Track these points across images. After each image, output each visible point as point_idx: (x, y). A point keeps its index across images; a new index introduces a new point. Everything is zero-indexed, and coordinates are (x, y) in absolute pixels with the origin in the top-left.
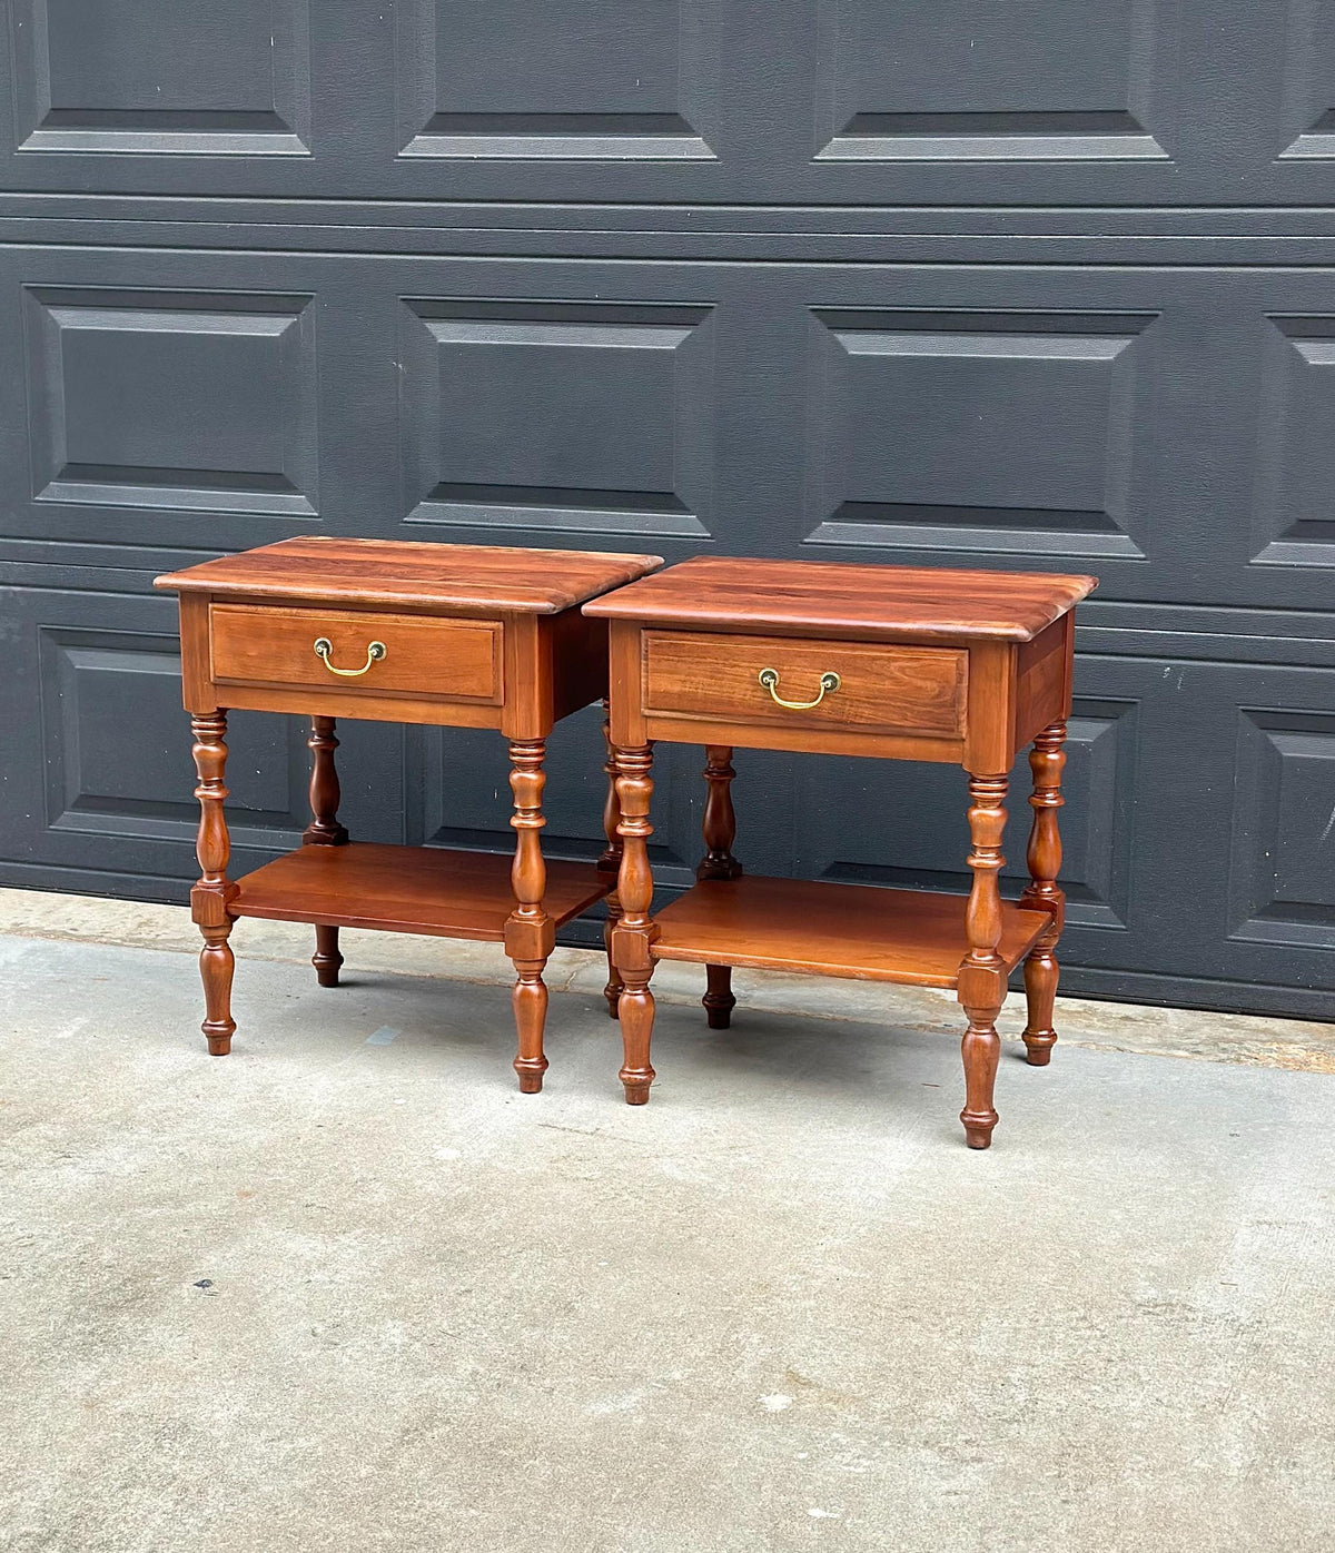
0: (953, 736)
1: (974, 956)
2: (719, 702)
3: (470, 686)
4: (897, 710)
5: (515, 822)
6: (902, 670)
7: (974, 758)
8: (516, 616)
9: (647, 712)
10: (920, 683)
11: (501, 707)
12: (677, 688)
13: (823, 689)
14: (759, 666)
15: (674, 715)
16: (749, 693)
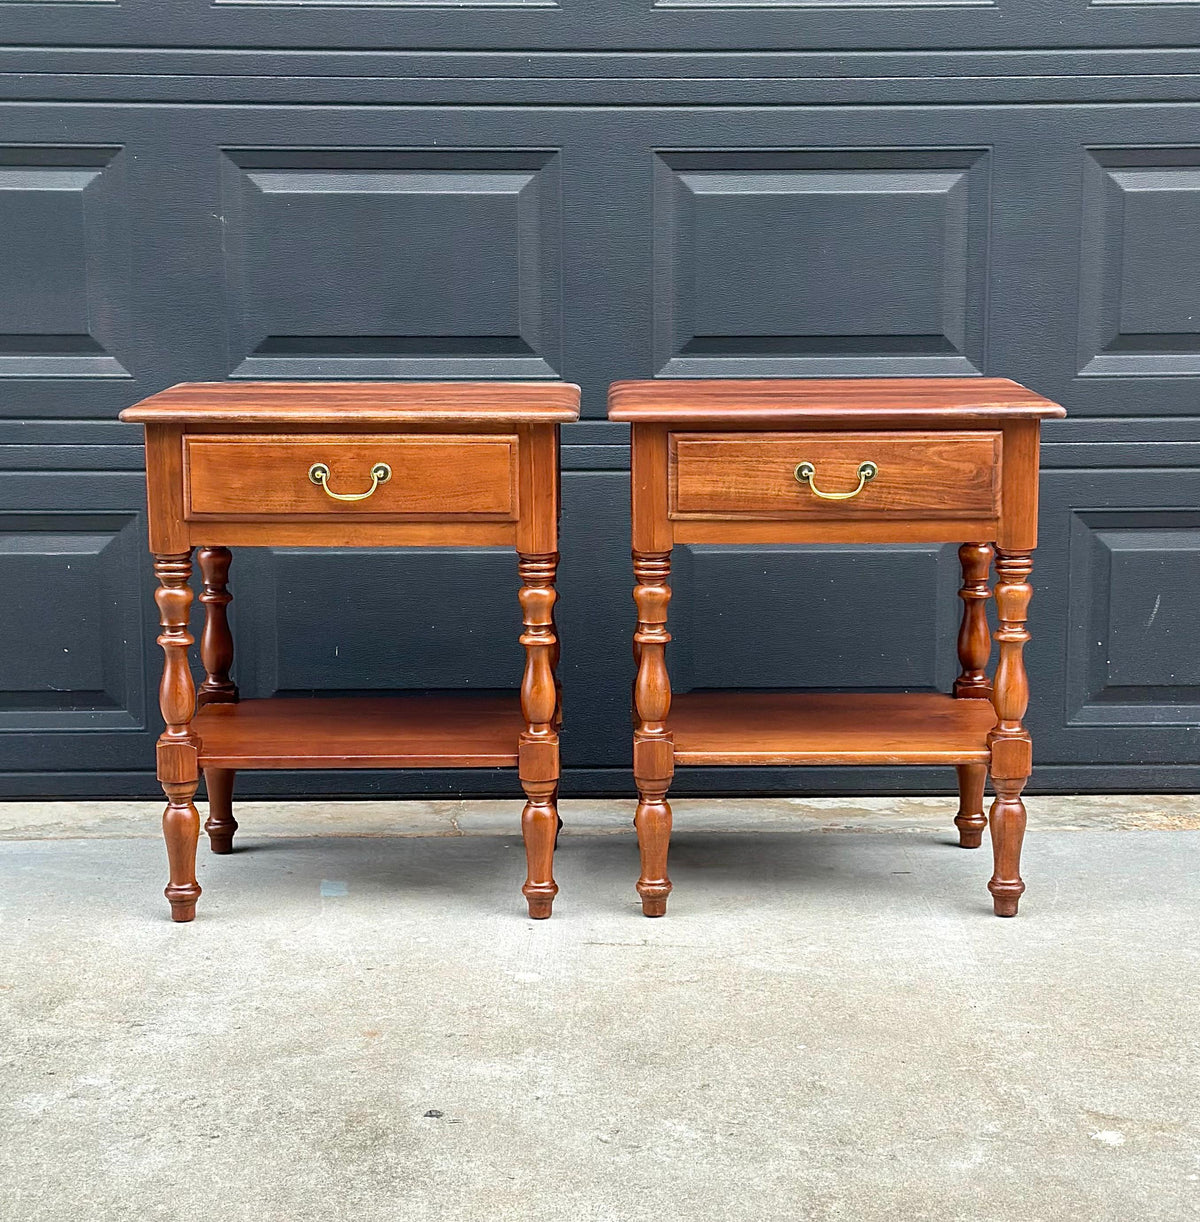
0: (989, 514)
1: (1003, 728)
2: (754, 500)
3: (484, 502)
4: (934, 494)
5: (527, 640)
6: (940, 454)
7: (1008, 536)
8: (532, 427)
9: (675, 516)
10: (956, 465)
11: (515, 522)
12: (708, 489)
13: (863, 478)
14: (794, 460)
15: (705, 516)
16: (783, 488)
